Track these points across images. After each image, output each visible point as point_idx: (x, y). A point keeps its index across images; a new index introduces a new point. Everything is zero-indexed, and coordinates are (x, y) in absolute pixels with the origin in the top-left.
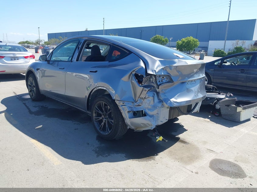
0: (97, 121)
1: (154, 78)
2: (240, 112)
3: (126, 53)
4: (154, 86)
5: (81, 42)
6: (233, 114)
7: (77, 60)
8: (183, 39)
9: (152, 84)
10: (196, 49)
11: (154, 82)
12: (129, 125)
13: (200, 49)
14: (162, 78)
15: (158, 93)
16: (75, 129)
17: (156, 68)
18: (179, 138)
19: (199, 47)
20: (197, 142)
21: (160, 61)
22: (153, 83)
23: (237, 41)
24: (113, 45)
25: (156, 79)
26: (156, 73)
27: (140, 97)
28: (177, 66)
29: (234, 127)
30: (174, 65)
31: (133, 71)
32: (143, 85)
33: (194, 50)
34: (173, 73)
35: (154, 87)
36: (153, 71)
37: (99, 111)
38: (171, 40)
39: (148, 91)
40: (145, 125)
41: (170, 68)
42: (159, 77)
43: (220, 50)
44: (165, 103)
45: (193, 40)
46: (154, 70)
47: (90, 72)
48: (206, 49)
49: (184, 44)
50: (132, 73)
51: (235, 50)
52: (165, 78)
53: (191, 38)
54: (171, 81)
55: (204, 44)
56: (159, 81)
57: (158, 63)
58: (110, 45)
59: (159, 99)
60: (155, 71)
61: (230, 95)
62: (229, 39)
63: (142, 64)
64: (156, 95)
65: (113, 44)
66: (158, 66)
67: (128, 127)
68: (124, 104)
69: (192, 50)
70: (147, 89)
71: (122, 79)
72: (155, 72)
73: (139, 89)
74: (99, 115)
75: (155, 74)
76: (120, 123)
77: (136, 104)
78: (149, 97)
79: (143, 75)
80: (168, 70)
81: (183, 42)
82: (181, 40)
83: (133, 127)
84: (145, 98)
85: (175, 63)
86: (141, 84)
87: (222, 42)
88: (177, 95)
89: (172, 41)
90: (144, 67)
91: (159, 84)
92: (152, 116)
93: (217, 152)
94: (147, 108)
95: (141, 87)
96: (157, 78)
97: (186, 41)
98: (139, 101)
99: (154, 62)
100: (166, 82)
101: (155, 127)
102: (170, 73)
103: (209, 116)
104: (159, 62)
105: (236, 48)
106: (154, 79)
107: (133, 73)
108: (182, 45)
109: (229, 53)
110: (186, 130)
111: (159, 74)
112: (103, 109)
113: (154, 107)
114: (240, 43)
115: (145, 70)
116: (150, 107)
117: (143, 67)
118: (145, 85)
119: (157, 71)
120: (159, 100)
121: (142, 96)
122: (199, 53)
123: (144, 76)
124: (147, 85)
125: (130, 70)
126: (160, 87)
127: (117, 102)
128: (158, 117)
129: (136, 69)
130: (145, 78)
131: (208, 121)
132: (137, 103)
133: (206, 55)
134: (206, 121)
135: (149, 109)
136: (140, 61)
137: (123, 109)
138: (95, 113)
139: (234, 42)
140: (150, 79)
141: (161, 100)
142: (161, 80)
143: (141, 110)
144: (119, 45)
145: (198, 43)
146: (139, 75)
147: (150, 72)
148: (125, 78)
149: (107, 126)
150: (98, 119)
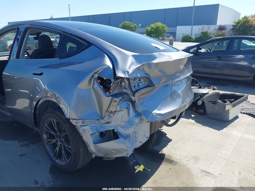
0: (50, 145)
1: (127, 82)
2: (228, 110)
3: (84, 45)
4: (128, 92)
5: (21, 32)
6: (221, 113)
7: (18, 57)
8: (152, 25)
9: (125, 91)
10: (164, 34)
11: (127, 87)
12: (94, 153)
13: (169, 35)
14: (138, 81)
15: (133, 103)
16: (21, 156)
17: (129, 68)
18: (164, 155)
19: (167, 33)
20: (187, 159)
21: (133, 56)
22: (126, 89)
23: (203, 26)
24: (64, 34)
25: (129, 84)
26: (130, 75)
27: (109, 110)
28: (158, 64)
29: (224, 129)
30: (155, 61)
31: (96, 73)
32: (111, 94)
33: (163, 36)
34: (153, 74)
35: (127, 94)
36: (124, 72)
37: (50, 131)
38: (140, 26)
39: (120, 101)
40: (118, 151)
41: (150, 65)
42: (134, 80)
43: (188, 36)
44: (144, 117)
45: (162, 26)
46: (126, 70)
47: (34, 74)
48: (174, 34)
49: (153, 30)
50: (93, 76)
51: (202, 35)
52: (142, 80)
53: (159, 24)
54: (150, 84)
55: (171, 29)
56: (135, 86)
57: (131, 60)
58: (60, 34)
59: (136, 111)
60: (128, 72)
61: (214, 88)
62: (195, 24)
63: (108, 63)
64: (131, 106)
65: (64, 32)
66: (132, 64)
67: (94, 156)
68: (84, 123)
69: (161, 36)
70: (118, 100)
71: (78, 86)
72: (128, 74)
73: (106, 100)
74: (51, 137)
75: (127, 76)
76: (81, 150)
77: (102, 121)
78: (121, 110)
79: (109, 78)
80: (147, 69)
81: (152, 28)
82: (150, 26)
83: (100, 155)
84: (115, 111)
85: (155, 58)
86: (108, 93)
87: (189, 27)
88: (160, 105)
89: (142, 27)
90: (111, 66)
91: (134, 90)
92: (126, 137)
93: (215, 175)
94: (120, 125)
95: (108, 96)
96: (132, 81)
97: (155, 27)
98: (107, 117)
99: (125, 57)
100: (145, 86)
101: (132, 152)
102: (149, 74)
103: (193, 116)
104: (132, 58)
105: (203, 33)
106: (127, 84)
107: (95, 76)
108: (151, 31)
109: (196, 38)
110: (170, 140)
111: (134, 76)
112: (56, 129)
113: (130, 123)
114: (205, 28)
115: (112, 71)
116: (123, 124)
117: (109, 67)
118: (115, 92)
119: (130, 72)
120: (136, 113)
121: (112, 109)
122: (168, 38)
123: (113, 80)
124: (117, 92)
125: (90, 71)
126: (136, 95)
127: (74, 122)
128: (135, 137)
129: (100, 69)
130: (113, 83)
131: (193, 124)
132: (104, 120)
133: (175, 41)
134: (190, 123)
135: (123, 127)
136: (104, 57)
137: (84, 131)
138: (46, 134)
139: (201, 27)
140: (121, 83)
141: (139, 112)
142: (137, 85)
143: (112, 129)
144: (73, 34)
145: (166, 28)
146: (105, 79)
147: (120, 74)
148: (84, 85)
149: (63, 152)
150: (51, 142)
